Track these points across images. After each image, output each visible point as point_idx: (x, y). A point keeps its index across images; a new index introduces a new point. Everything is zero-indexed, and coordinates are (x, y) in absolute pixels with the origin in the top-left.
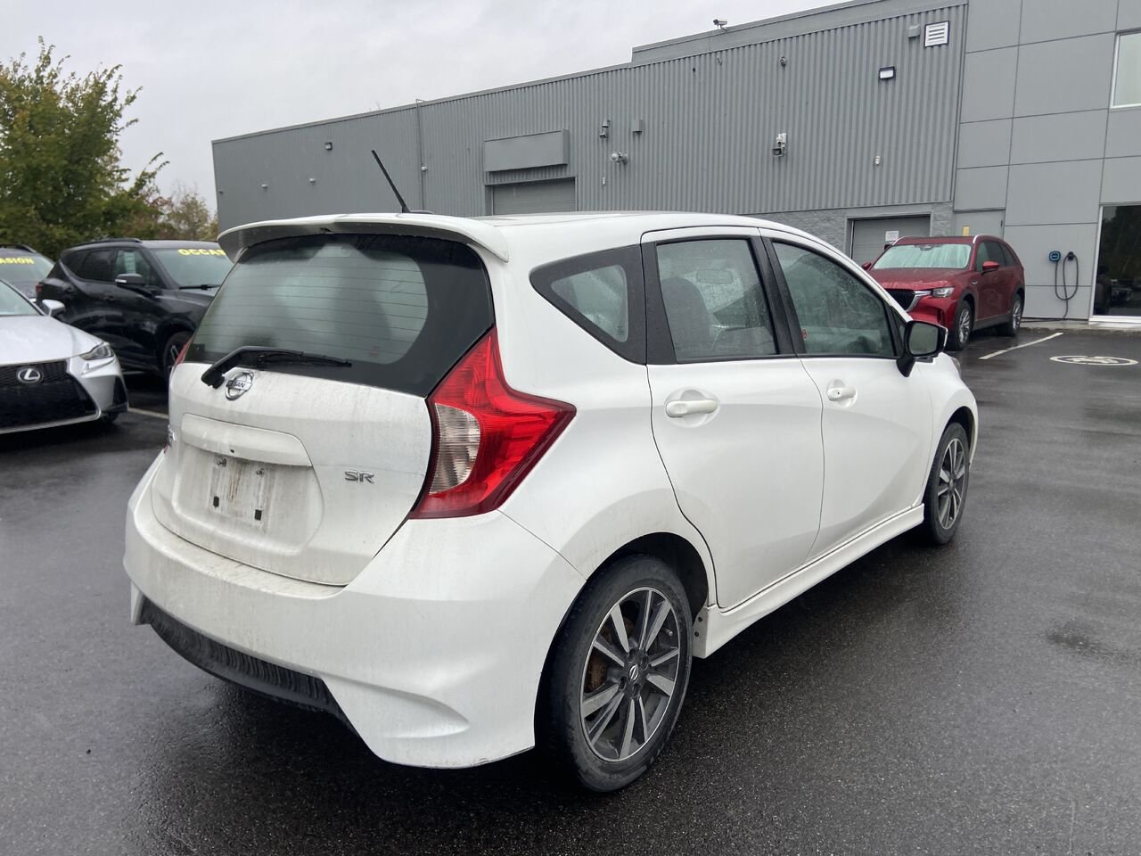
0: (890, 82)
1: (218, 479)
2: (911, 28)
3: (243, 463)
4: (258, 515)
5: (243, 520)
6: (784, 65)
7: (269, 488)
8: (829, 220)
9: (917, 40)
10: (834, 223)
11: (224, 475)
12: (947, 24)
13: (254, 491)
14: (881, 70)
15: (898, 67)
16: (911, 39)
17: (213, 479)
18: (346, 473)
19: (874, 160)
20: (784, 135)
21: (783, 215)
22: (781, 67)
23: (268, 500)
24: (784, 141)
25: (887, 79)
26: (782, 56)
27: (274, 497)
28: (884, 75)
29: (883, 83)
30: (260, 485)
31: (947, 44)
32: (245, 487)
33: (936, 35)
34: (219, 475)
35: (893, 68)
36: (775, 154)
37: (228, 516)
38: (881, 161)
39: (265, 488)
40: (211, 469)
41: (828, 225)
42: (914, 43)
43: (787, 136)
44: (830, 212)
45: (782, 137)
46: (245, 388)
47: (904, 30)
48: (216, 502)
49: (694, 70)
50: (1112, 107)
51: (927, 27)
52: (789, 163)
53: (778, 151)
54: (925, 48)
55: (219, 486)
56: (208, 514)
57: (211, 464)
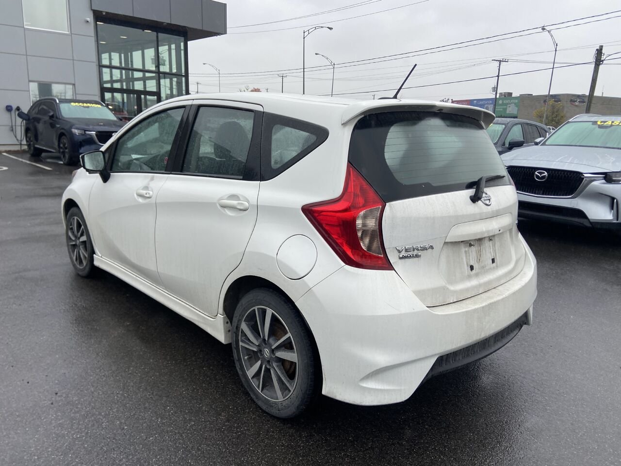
1: (469, 256)
3: (480, 240)
4: (493, 261)
5: (487, 268)
7: (494, 245)
11: (472, 252)
13: (488, 251)
17: (466, 257)
23: (495, 251)
27: (497, 248)
30: (490, 246)
32: (484, 251)
34: (469, 253)
37: (480, 271)
39: (492, 246)
40: (464, 252)
48: (472, 268)
55: (471, 258)
56: (469, 277)
57: (463, 249)
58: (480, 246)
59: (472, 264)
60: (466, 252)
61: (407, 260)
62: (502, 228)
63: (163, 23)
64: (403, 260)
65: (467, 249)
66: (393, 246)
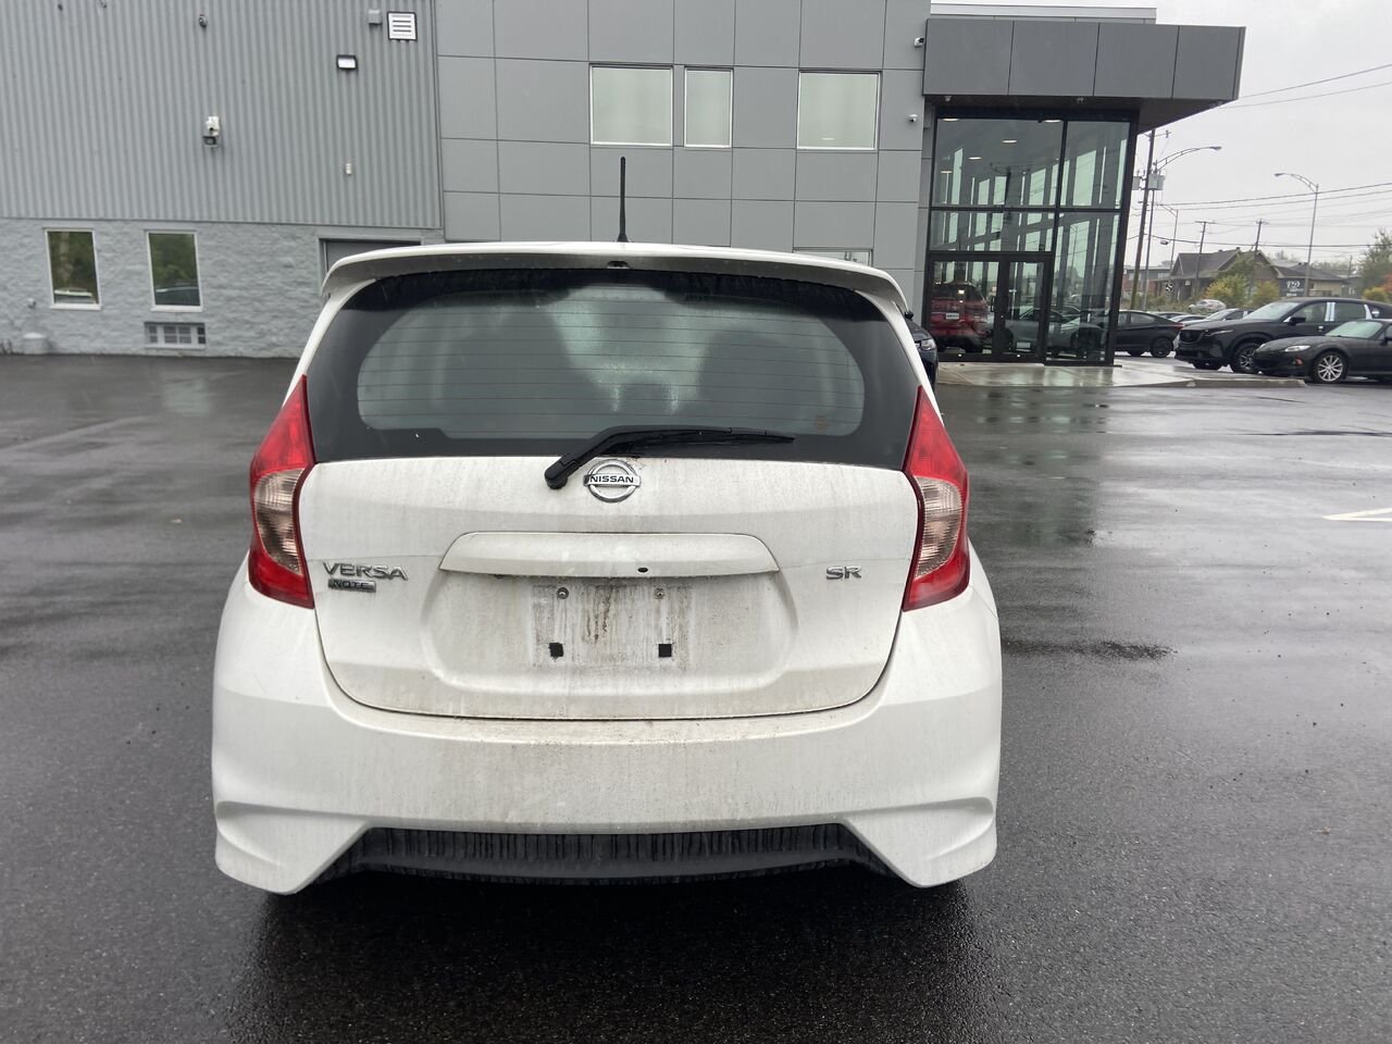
0: (353, 74)
1: (552, 618)
2: (371, 12)
4: (665, 651)
5: (633, 663)
6: (204, 26)
7: (681, 613)
8: (294, 238)
9: (379, 27)
10: (299, 241)
11: (565, 610)
12: (413, 16)
14: (339, 57)
15: (360, 57)
16: (373, 25)
17: (538, 618)
18: (828, 572)
19: (345, 170)
20: (216, 119)
21: (229, 226)
22: (199, 29)
23: (682, 628)
24: (217, 127)
25: (348, 70)
26: (198, 13)
27: (694, 622)
28: (344, 63)
29: (343, 74)
30: (658, 611)
31: (416, 40)
32: (624, 619)
33: (402, 27)
34: (552, 613)
35: (354, 57)
36: (207, 143)
37: (592, 664)
38: (353, 169)
39: (671, 613)
41: (293, 244)
42: (376, 32)
43: (220, 121)
44: (295, 228)
45: (213, 121)
46: (636, 483)
47: (362, 13)
48: (556, 650)
49: (60, 7)
50: (592, 142)
51: (390, 15)
52: (228, 157)
53: (210, 140)
54: (390, 39)
55: (557, 626)
56: (540, 670)
57: (528, 600)
58: (607, 601)
59: (556, 640)
60: (537, 607)
61: (346, 594)
62: (655, 565)
63: (1074, 98)
64: (337, 592)
65: (543, 601)
66: (319, 558)
